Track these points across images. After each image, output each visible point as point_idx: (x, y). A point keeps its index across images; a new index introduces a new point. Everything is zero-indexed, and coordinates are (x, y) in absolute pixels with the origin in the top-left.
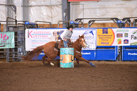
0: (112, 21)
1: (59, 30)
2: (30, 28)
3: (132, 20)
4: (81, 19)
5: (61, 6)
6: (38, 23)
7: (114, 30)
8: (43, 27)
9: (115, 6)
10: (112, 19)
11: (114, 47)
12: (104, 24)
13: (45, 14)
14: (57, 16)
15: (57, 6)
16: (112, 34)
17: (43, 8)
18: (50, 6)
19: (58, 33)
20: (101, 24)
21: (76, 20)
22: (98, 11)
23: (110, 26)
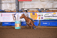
0: (36, 10)
1: (15, 13)
2: (2, 12)
3: (44, 9)
4: (24, 9)
5: (15, 3)
6: (5, 10)
7: (37, 13)
8: (8, 12)
9: (38, 4)
10: (37, 9)
11: (37, 20)
12: (33, 11)
13: (8, 6)
14: (14, 7)
15: (13, 3)
16: (36, 15)
17: (7, 4)
18: (11, 3)
19: (14, 15)
20: (32, 11)
21: (22, 9)
22: (31, 5)
23: (36, 12)
